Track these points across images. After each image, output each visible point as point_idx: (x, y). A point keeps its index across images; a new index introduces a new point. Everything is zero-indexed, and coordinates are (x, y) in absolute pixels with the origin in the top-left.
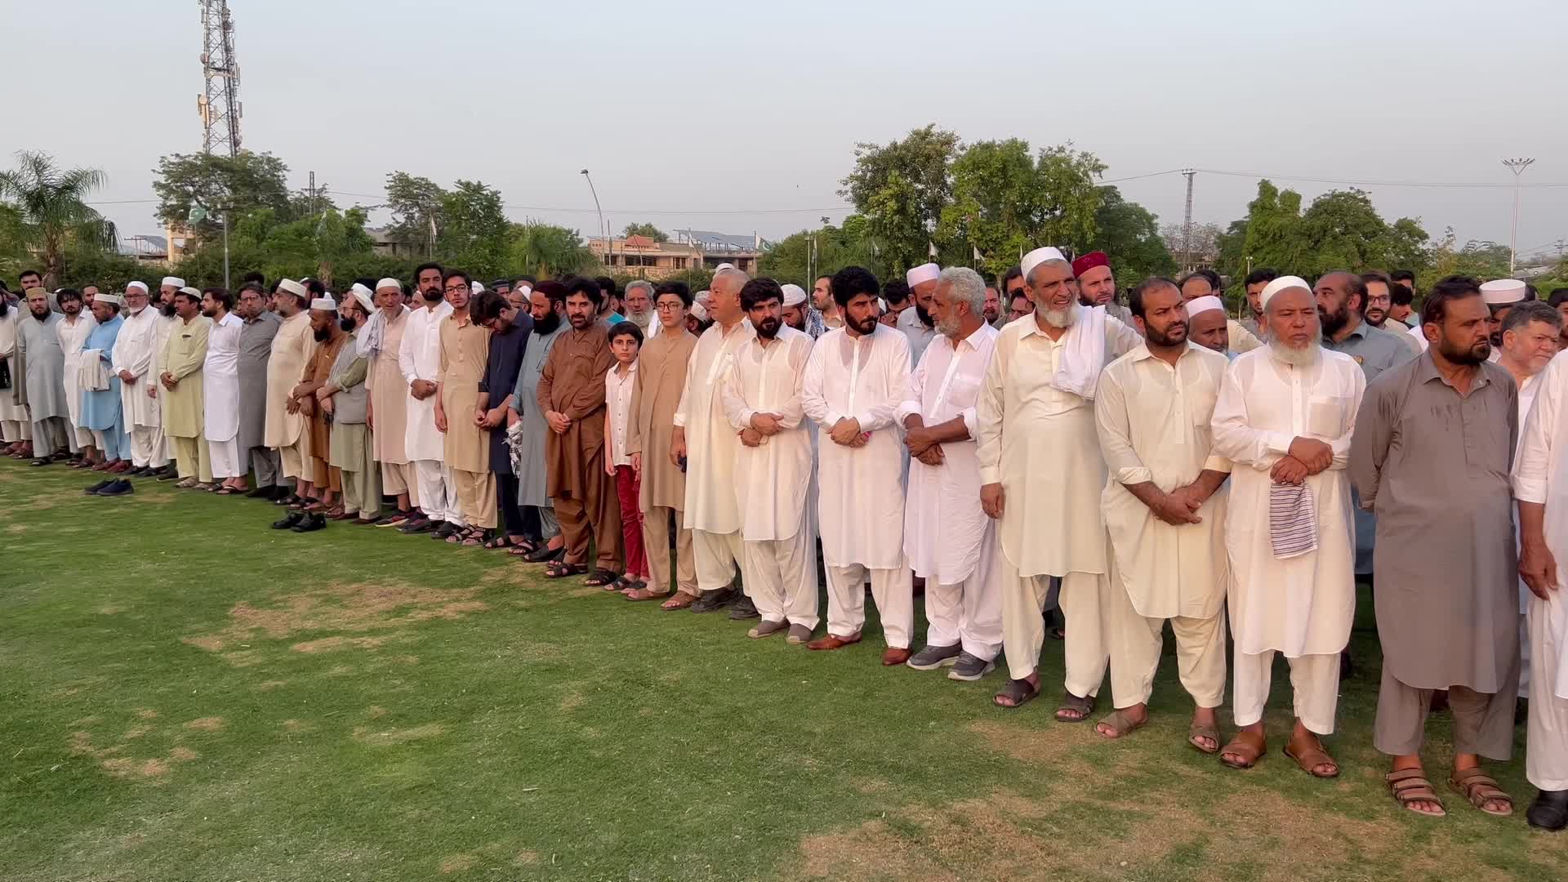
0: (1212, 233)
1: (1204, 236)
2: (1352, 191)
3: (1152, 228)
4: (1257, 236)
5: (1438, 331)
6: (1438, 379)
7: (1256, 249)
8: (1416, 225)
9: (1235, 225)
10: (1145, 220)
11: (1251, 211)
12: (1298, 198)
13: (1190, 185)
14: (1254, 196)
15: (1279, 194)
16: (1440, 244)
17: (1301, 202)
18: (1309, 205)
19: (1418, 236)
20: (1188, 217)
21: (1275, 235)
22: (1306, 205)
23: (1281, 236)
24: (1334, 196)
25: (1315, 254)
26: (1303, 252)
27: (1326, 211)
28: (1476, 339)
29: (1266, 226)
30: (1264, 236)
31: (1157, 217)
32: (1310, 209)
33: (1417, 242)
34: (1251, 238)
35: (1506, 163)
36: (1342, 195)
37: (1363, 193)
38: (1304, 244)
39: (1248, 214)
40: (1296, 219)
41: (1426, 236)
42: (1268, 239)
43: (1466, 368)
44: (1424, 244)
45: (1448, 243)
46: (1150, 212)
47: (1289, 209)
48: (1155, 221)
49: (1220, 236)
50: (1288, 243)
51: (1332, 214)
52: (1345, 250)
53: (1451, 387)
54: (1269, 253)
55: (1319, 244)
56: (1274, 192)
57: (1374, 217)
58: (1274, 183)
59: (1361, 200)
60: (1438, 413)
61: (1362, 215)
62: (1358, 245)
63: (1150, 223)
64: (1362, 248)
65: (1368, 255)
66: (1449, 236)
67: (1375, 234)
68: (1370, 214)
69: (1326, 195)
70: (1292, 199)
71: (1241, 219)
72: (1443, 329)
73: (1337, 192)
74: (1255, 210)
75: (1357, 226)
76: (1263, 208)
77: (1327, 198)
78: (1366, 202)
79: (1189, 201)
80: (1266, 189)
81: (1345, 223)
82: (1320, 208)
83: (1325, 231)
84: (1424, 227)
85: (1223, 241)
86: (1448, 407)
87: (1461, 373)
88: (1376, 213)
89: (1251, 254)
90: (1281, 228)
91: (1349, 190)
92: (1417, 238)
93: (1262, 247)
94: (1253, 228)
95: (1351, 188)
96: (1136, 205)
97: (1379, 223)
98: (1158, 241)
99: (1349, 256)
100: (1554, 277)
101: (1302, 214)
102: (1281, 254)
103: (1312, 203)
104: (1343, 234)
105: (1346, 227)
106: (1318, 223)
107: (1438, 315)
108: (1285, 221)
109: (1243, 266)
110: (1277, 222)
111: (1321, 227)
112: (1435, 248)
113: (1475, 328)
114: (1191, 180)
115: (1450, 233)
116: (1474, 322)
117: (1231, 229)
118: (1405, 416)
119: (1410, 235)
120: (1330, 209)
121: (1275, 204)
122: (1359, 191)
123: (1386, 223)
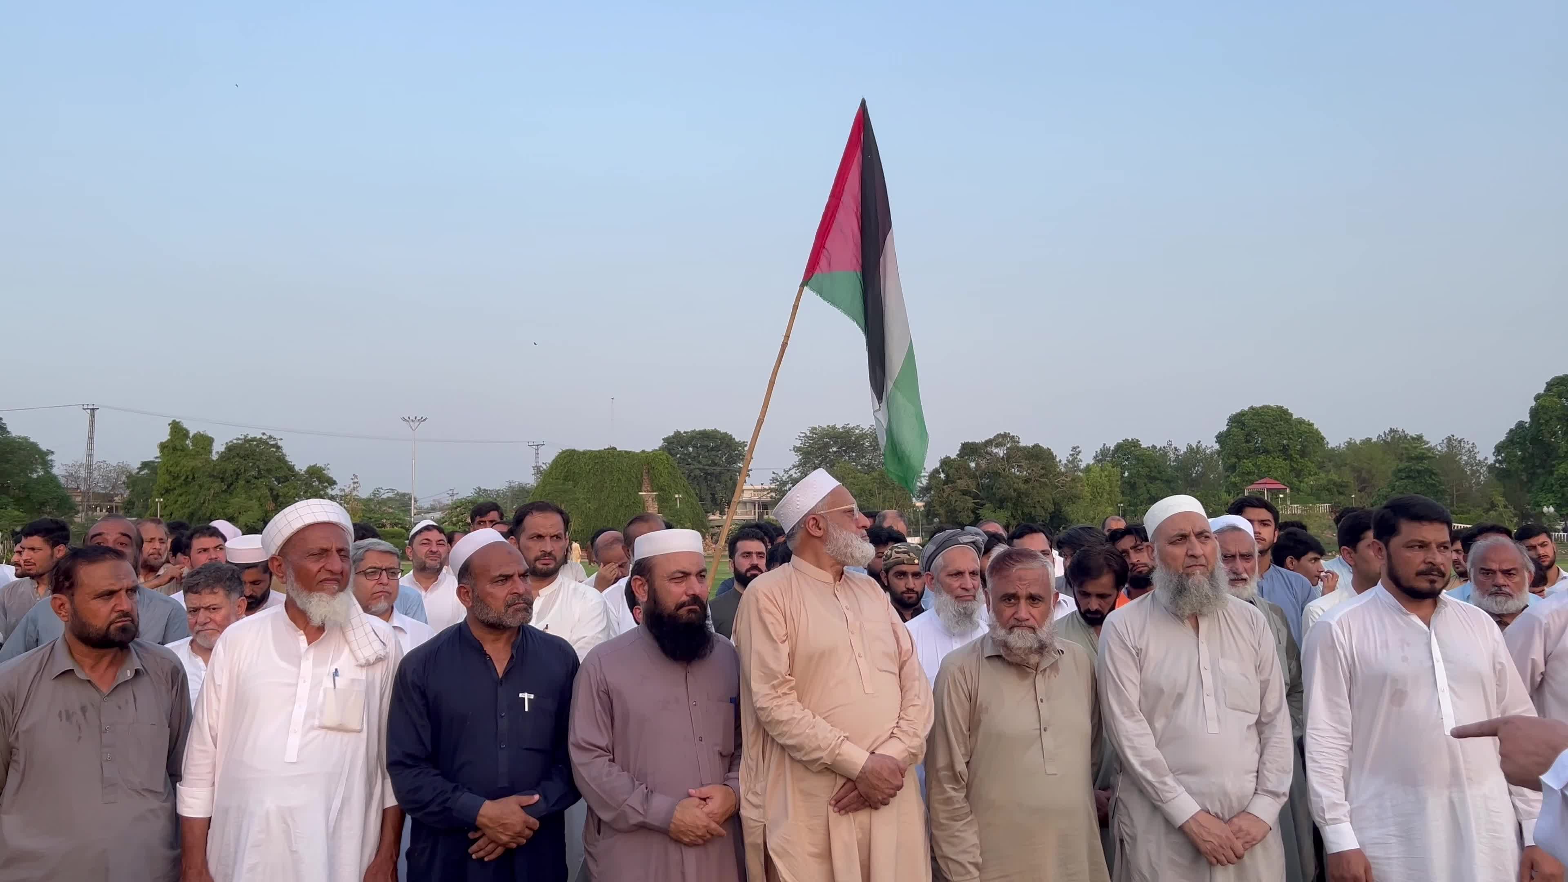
0: (123, 473)
1: (114, 475)
2: (265, 437)
3: (47, 465)
4: (167, 477)
5: (67, 606)
6: (70, 672)
7: (167, 491)
8: (325, 472)
9: (145, 465)
10: (41, 457)
11: (162, 451)
12: (210, 441)
13: (92, 422)
14: (165, 435)
15: (191, 435)
16: (347, 490)
17: (214, 444)
18: (222, 449)
19: (327, 482)
20: (90, 456)
21: (187, 477)
22: (219, 447)
23: (194, 478)
24: (247, 441)
25: (228, 497)
26: (216, 495)
27: (238, 454)
28: (114, 615)
29: (178, 468)
30: (177, 477)
31: (52, 453)
32: (222, 453)
33: (326, 487)
34: (162, 479)
35: (405, 420)
36: (253, 439)
37: (275, 439)
38: (217, 486)
39: (158, 454)
40: (208, 461)
41: (335, 483)
42: (179, 481)
43: (109, 655)
44: (332, 489)
45: (354, 489)
46: (44, 447)
47: (201, 451)
48: (50, 458)
49: (130, 476)
50: (201, 486)
51: (245, 457)
52: (259, 494)
53: (89, 681)
54: (180, 495)
55: (232, 488)
56: (186, 434)
57: (286, 463)
58: (186, 425)
59: (273, 446)
60: (68, 718)
61: (273, 459)
62: (271, 490)
63: (43, 459)
64: (275, 493)
65: (281, 499)
66: (355, 483)
67: (286, 479)
68: (282, 460)
69: (238, 439)
70: (204, 442)
71: (152, 459)
72: (72, 602)
73: (249, 437)
74: (165, 451)
75: (269, 471)
76: (175, 449)
77: (240, 442)
78: (278, 448)
79: (91, 438)
80: (177, 429)
81: (258, 467)
82: (232, 450)
83: (238, 475)
84: (332, 473)
85: (133, 481)
86: (84, 709)
87: (106, 660)
88: (288, 458)
89: (162, 495)
90: (193, 470)
91: (261, 436)
92: (326, 484)
93: (175, 489)
94: (164, 469)
95: (264, 434)
96: (26, 439)
97: (291, 469)
98: (54, 478)
99: (263, 500)
100: (446, 521)
101: (215, 457)
102: (193, 497)
103: (224, 446)
104: (256, 478)
105: (259, 471)
106: (230, 467)
107: (67, 584)
108: (198, 463)
109: (153, 509)
110: (189, 464)
111: (234, 471)
112: (342, 493)
113: (113, 602)
114: (93, 416)
115: (356, 480)
116: (111, 593)
117: (141, 469)
118: (23, 726)
119: (320, 482)
120: (242, 453)
121: (187, 445)
122: (270, 437)
123: (297, 468)
